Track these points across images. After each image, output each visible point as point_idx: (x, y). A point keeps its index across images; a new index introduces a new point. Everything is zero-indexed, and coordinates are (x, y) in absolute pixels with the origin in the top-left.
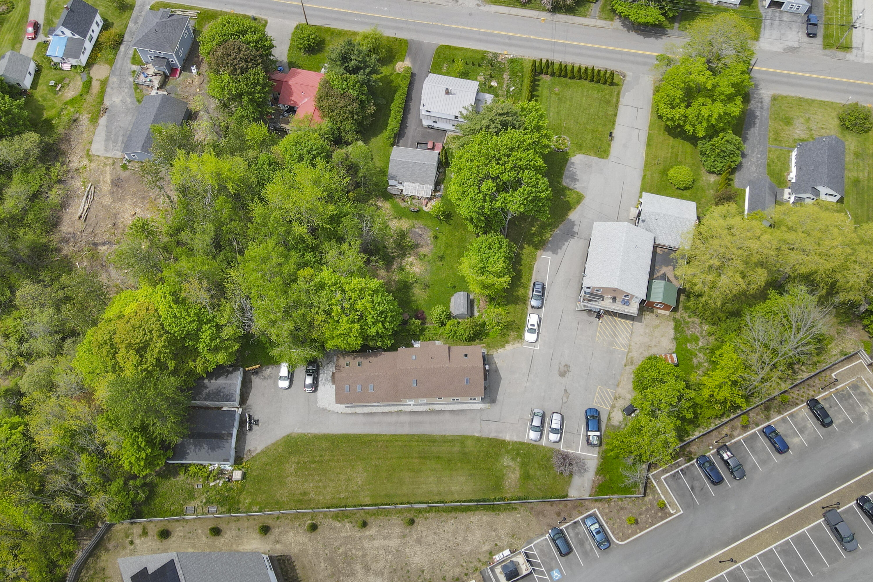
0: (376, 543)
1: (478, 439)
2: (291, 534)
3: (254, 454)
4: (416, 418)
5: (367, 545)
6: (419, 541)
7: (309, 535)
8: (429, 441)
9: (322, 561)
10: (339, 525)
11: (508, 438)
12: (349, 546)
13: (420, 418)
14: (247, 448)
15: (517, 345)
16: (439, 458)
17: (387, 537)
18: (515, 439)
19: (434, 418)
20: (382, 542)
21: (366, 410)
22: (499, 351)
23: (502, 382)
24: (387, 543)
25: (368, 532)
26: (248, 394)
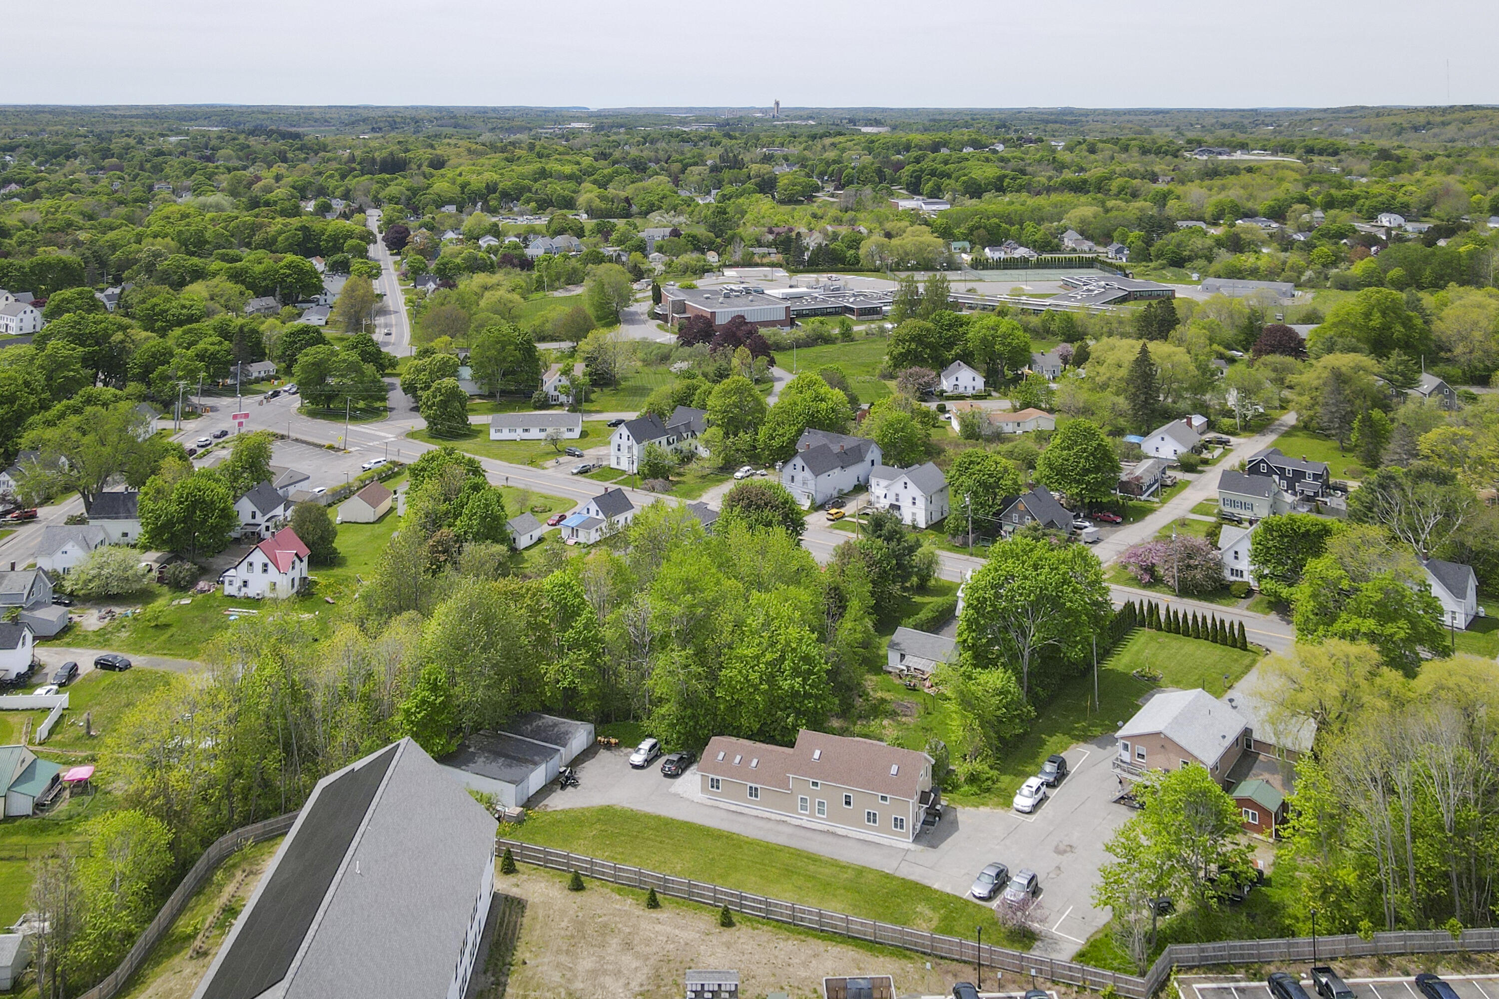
0: (658, 927)
1: (887, 876)
2: (543, 885)
3: (549, 810)
4: (803, 833)
5: (644, 924)
6: (728, 945)
7: (566, 892)
8: (808, 858)
9: (566, 920)
10: (618, 897)
11: (936, 886)
12: (617, 919)
13: (809, 834)
14: (545, 802)
15: (999, 811)
16: (814, 877)
17: (683, 928)
18: (948, 890)
19: (830, 839)
20: (669, 929)
21: (733, 808)
22: (967, 808)
23: (956, 834)
24: (677, 932)
25: (654, 914)
26: (584, 761)
